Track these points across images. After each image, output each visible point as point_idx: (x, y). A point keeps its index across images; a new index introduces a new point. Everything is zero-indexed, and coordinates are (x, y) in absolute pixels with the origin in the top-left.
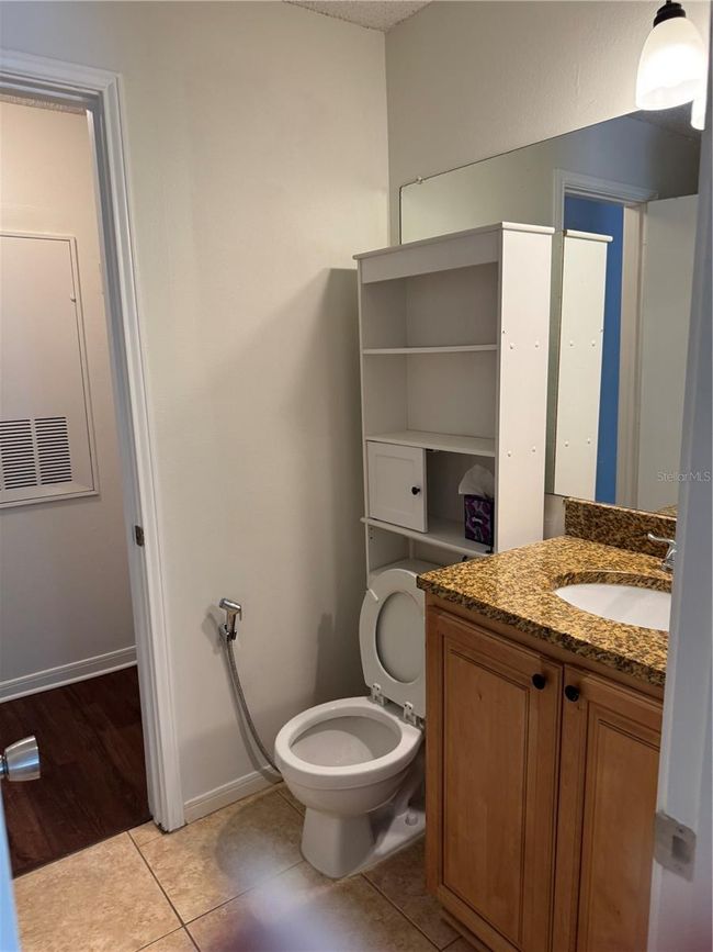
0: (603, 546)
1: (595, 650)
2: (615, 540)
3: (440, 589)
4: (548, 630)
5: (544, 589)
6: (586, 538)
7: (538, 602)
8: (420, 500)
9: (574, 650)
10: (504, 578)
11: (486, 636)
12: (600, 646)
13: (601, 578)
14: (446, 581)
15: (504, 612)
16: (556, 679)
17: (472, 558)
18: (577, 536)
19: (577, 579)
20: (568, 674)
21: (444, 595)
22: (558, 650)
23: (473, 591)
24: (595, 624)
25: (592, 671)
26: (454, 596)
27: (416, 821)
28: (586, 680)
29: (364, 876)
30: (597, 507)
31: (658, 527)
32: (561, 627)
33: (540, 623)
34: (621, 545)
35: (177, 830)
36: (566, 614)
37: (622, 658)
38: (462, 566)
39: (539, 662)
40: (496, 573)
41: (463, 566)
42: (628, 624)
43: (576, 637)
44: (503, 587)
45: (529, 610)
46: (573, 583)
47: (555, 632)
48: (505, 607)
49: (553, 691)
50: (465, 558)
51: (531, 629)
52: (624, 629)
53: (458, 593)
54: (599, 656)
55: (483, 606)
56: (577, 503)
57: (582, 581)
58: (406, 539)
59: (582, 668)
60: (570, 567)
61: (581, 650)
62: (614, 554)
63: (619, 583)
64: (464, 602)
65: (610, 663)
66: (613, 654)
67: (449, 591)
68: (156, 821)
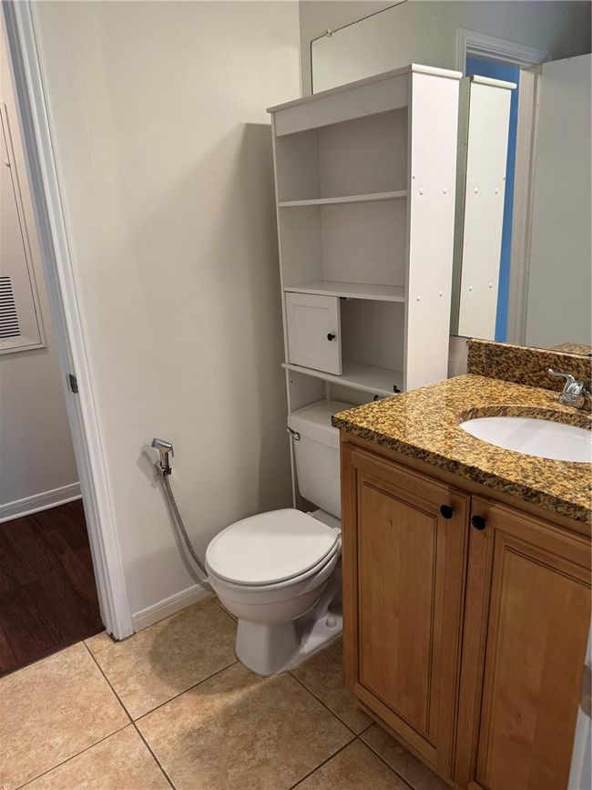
0: (503, 382)
1: (502, 482)
2: (514, 376)
3: (354, 427)
4: (456, 463)
5: (451, 423)
6: (487, 375)
7: (446, 437)
8: (335, 346)
9: (481, 482)
10: (412, 415)
11: (397, 469)
12: (507, 478)
13: (503, 412)
14: (359, 419)
15: (414, 447)
16: (464, 508)
17: (383, 398)
18: (479, 374)
19: (480, 413)
20: (475, 504)
21: (357, 432)
22: (465, 482)
23: (384, 428)
24: (501, 456)
25: (499, 501)
26: (366, 433)
27: (335, 624)
28: (493, 509)
29: (290, 673)
30: (498, 346)
31: (555, 363)
32: (469, 460)
33: (448, 456)
34: (520, 381)
35: (127, 638)
36: (473, 448)
37: (529, 490)
38: (373, 404)
39: (447, 493)
40: (405, 410)
41: (375, 405)
42: (532, 455)
43: (484, 470)
44: (412, 423)
45: (438, 445)
46: (476, 417)
47: (464, 465)
48: (415, 442)
49: (460, 520)
50: (376, 398)
51: (440, 462)
52: (528, 460)
53: (370, 431)
54: (506, 487)
55: (394, 442)
56: (479, 344)
57: (485, 415)
58: (324, 382)
59: (489, 498)
60: (474, 403)
61: (489, 481)
62: (514, 390)
63: (519, 416)
64: (376, 438)
65: (517, 494)
66: (520, 486)
67: (362, 429)
68: (109, 630)
